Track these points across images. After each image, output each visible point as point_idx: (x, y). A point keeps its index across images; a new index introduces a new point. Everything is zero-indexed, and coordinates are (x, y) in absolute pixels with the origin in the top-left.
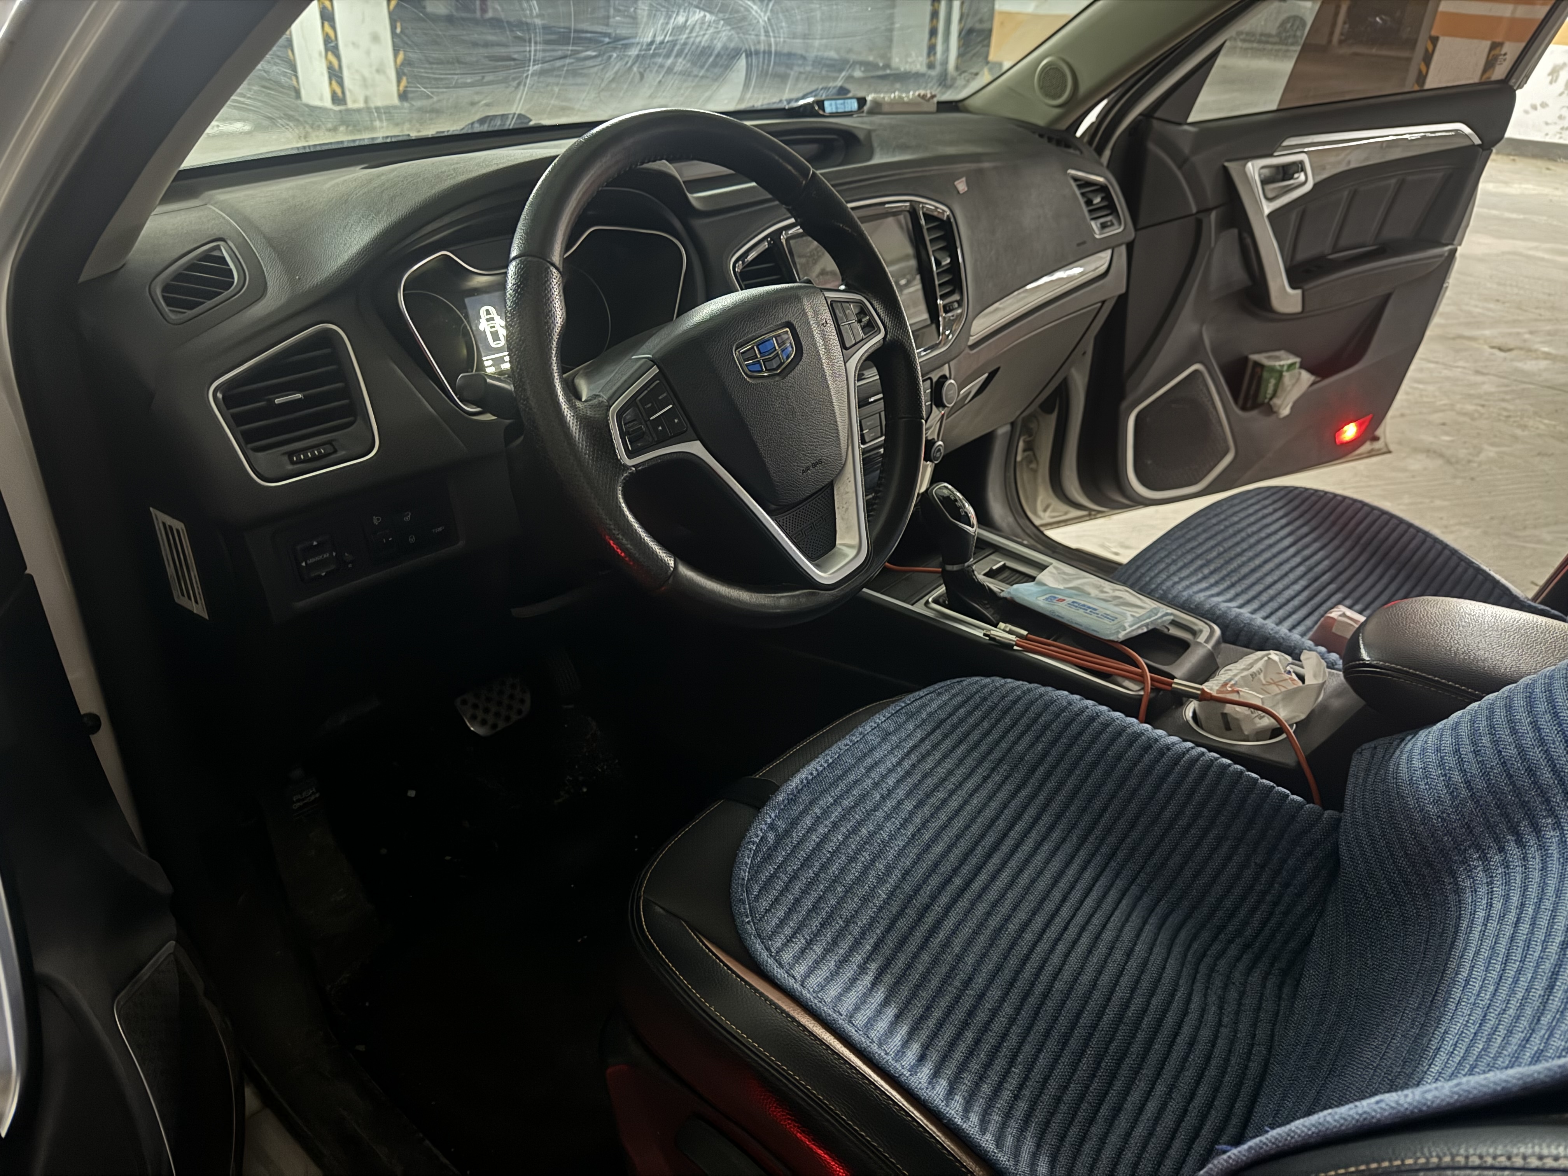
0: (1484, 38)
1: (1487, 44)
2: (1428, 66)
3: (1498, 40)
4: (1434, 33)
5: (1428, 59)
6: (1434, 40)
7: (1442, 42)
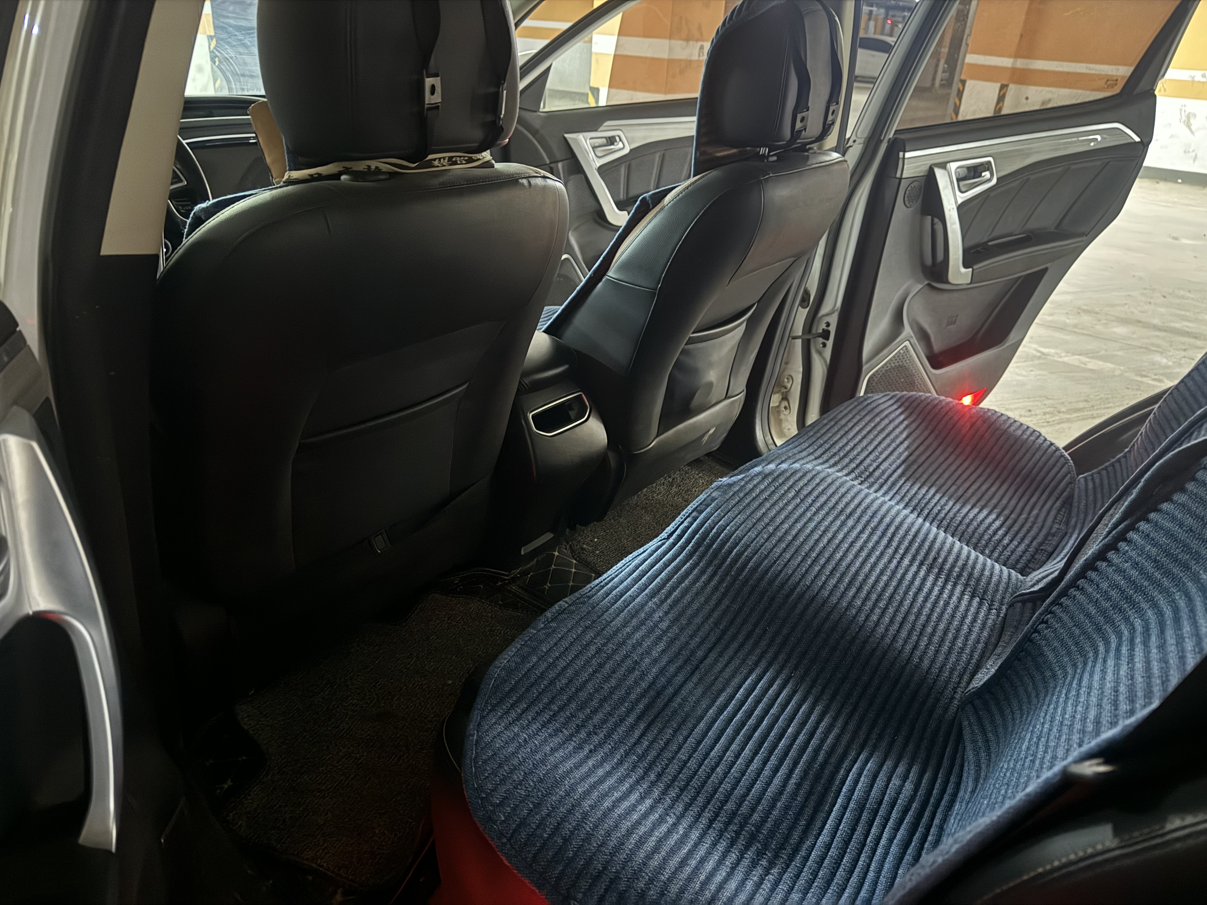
0: (996, 81)
1: (998, 85)
2: (960, 100)
3: (1005, 82)
4: (963, 77)
5: (960, 94)
6: (963, 82)
7: (969, 83)
